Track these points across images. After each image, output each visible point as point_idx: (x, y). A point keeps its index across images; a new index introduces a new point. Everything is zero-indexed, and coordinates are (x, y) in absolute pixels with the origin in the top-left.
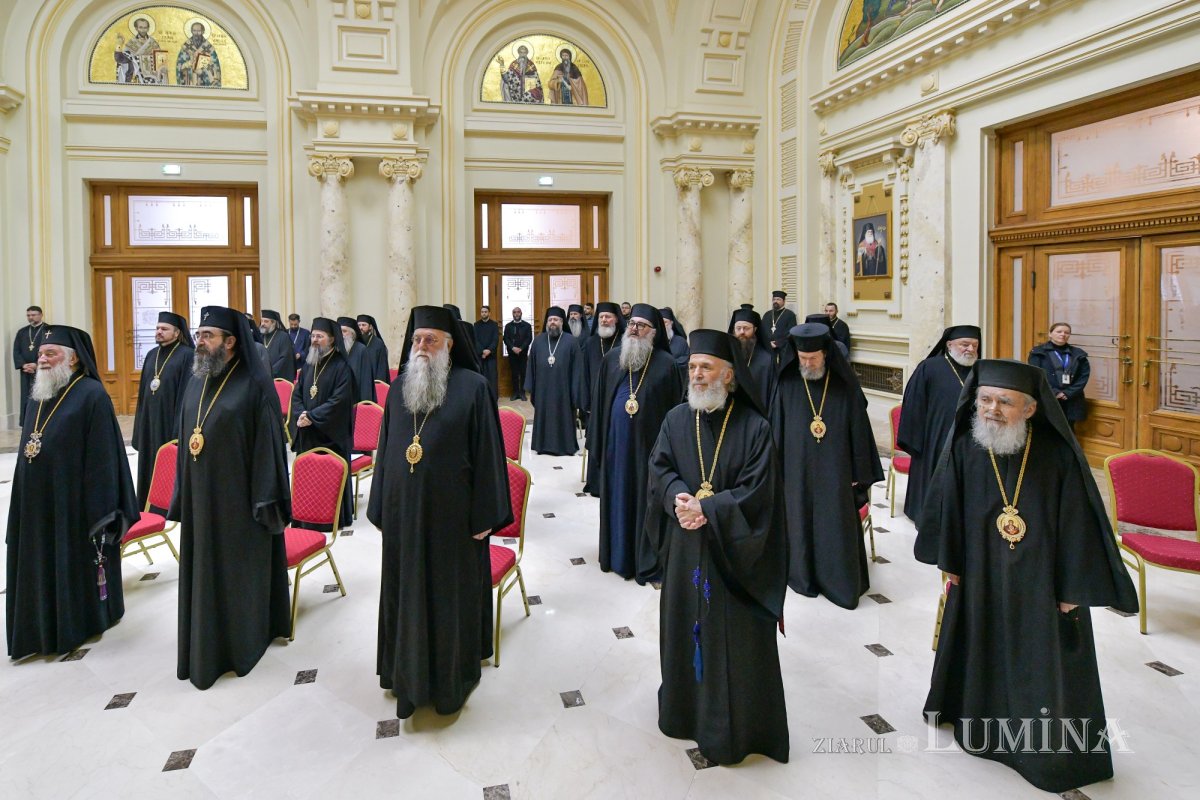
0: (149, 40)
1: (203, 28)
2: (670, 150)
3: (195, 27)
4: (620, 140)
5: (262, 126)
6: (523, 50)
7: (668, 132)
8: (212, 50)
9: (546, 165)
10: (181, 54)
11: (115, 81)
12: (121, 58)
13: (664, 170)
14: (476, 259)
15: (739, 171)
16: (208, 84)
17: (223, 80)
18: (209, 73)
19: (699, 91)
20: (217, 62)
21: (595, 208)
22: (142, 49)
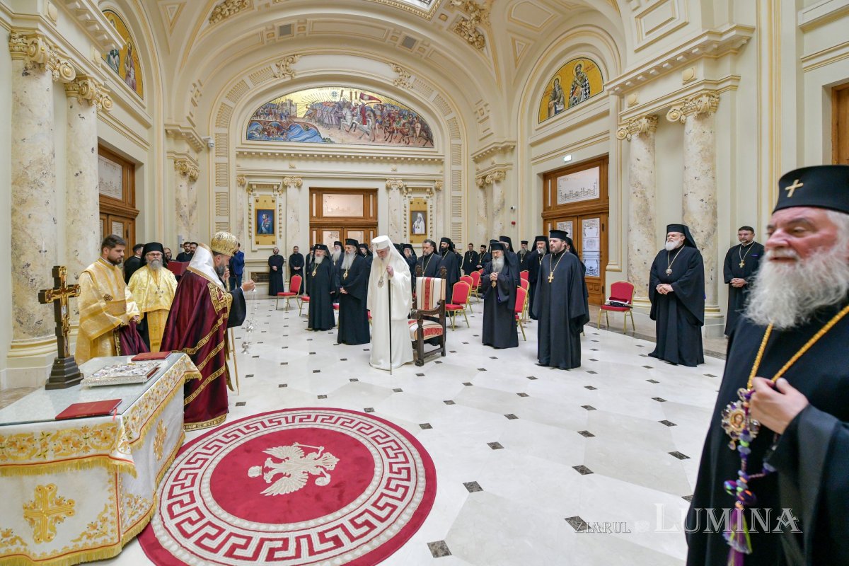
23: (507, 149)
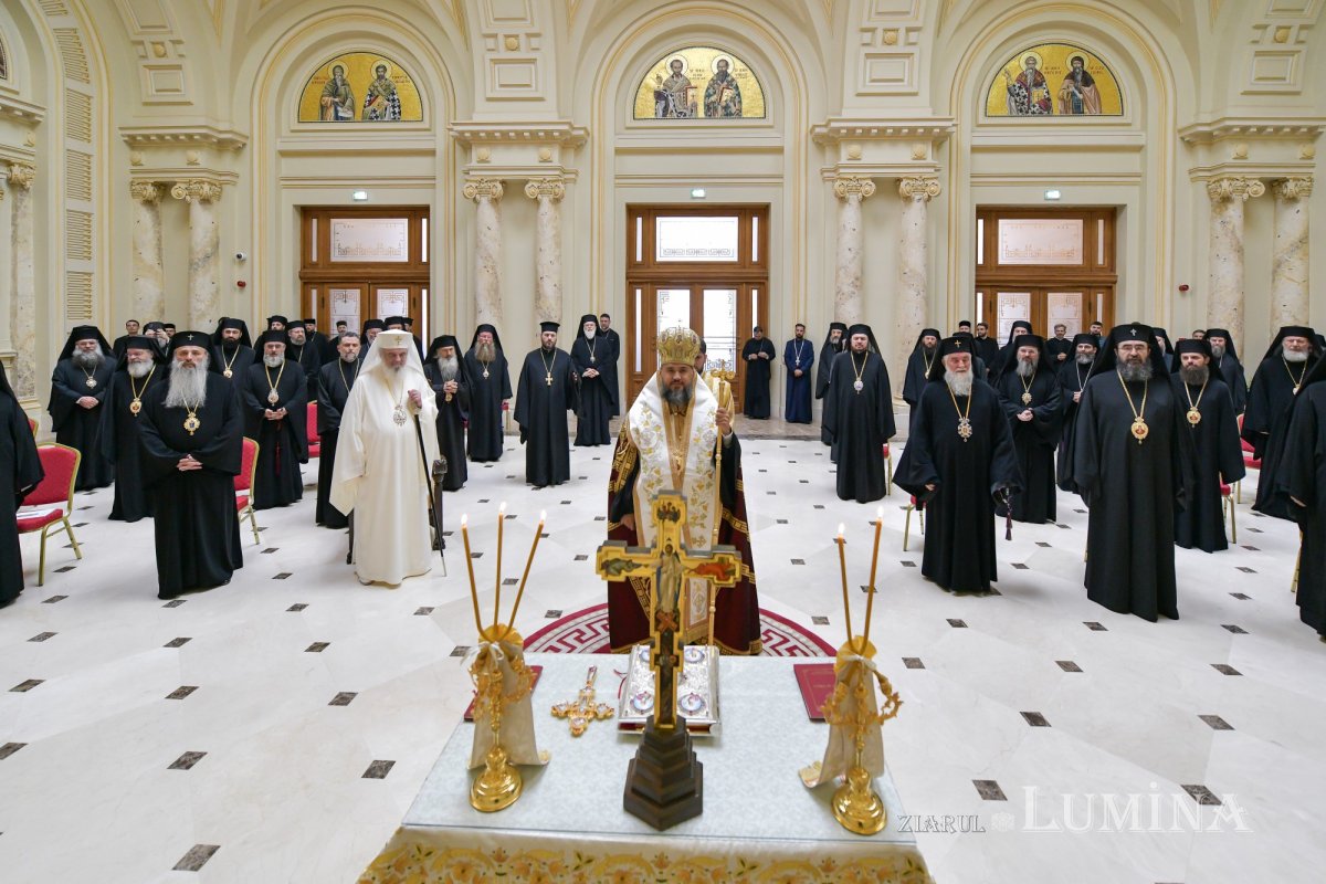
0: (681, 79)
1: (727, 64)
2: (1203, 158)
3: (721, 64)
4: (1138, 149)
5: (779, 151)
6: (1031, 61)
7: (1200, 139)
8: (734, 83)
9: (1053, 179)
10: (708, 89)
11: (653, 117)
12: (659, 96)
13: (1193, 180)
14: (977, 276)
15: (1294, 179)
16: (731, 114)
17: (743, 111)
18: (732, 105)
19: (1245, 93)
20: (739, 95)
21: (1101, 222)
22: (675, 88)
23: (228, 146)
